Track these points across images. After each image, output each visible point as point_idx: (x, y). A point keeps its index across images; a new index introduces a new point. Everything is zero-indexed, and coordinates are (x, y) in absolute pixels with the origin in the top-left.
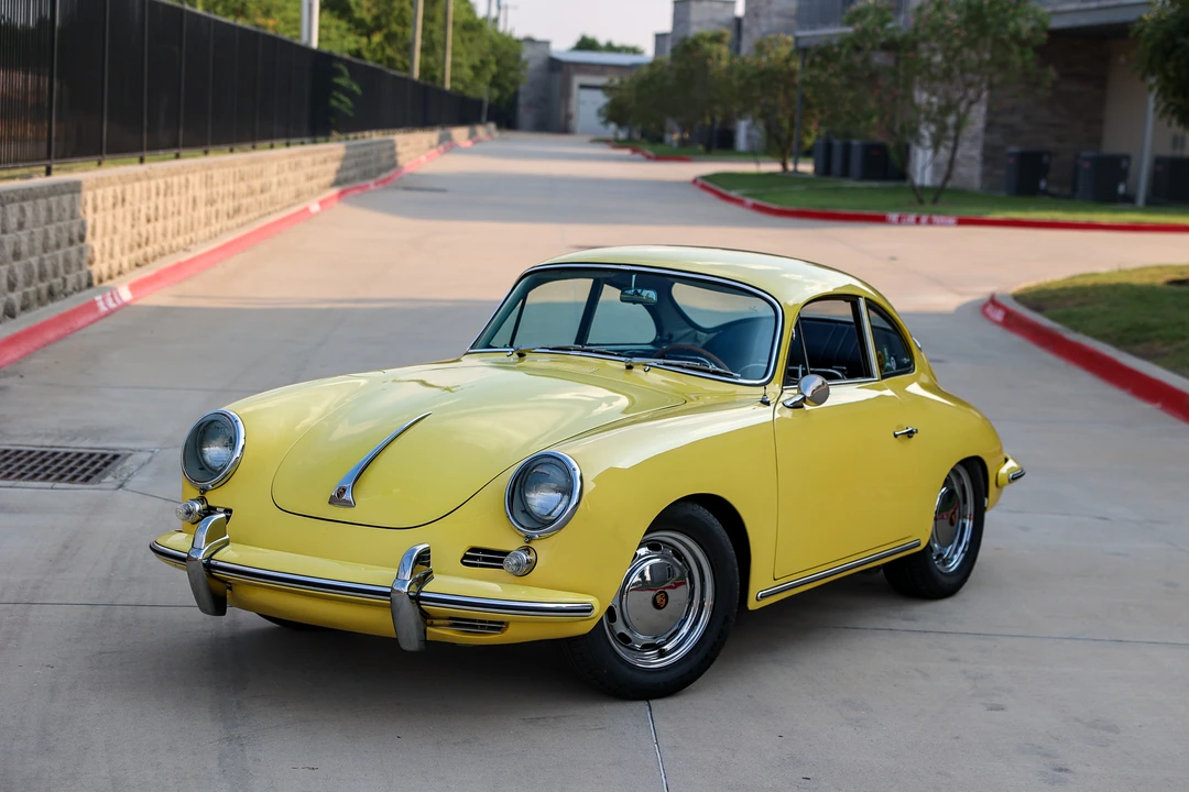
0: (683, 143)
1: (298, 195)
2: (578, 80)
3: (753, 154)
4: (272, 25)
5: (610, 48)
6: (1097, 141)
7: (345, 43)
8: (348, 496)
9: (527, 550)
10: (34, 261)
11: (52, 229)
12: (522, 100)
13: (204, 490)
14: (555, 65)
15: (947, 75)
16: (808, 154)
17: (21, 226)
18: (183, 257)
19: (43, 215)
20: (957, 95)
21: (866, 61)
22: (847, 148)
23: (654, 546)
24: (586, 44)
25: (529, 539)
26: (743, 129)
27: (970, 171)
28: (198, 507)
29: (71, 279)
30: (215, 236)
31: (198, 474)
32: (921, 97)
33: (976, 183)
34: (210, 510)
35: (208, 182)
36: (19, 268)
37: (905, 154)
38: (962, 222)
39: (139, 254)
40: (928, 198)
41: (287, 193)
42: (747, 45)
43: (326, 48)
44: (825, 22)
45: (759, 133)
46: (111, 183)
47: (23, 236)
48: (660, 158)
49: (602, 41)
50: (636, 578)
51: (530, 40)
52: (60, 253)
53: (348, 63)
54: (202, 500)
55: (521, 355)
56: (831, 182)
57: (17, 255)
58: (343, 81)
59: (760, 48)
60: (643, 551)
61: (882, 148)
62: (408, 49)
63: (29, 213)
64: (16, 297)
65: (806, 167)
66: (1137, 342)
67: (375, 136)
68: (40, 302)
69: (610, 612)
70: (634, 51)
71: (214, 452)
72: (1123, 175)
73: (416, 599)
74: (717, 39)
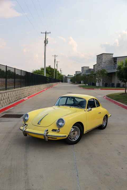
0: (77, 83)
1: (44, 89)
2: (68, 78)
3: (82, 84)
4: (42, 75)
5: (71, 75)
6: (112, 82)
7: (48, 76)
8: (39, 123)
9: (59, 129)
10: (18, 96)
11: (20, 93)
12: (63, 80)
13: (25, 122)
14: (66, 77)
15: (99, 77)
16: (87, 84)
17: (17, 93)
18: (33, 95)
19: (19, 92)
20: (100, 78)
21: (92, 76)
22: (91, 83)
23: (73, 128)
24: (69, 75)
25: (59, 128)
26: (82, 82)
27: (101, 85)
28: (24, 124)
29: (22, 97)
30: (36, 93)
31: (24, 120)
32: (97, 79)
33: (102, 86)
34: (26, 125)
35: (35, 88)
36: (17, 96)
37: (95, 83)
38: (101, 89)
39: (29, 94)
40: (98, 87)
41: (43, 88)
42: (82, 75)
43: (46, 76)
44: (88, 73)
45: (83, 82)
46: (26, 88)
47: (17, 94)
48: (75, 84)
49: (70, 75)
50: (72, 131)
51: (64, 75)
52: (21, 95)
53: (48, 77)
54: (25, 123)
55: (59, 106)
56: (89, 86)
57: (17, 95)
58: (48, 79)
59: (83, 75)
60: (72, 128)
61: (94, 83)
62: (54, 76)
63: (18, 92)
64: (17, 99)
65: (87, 85)
66: (118, 100)
67: (51, 83)
68: (19, 99)
69: (69, 135)
70: (72, 76)
71: (26, 118)
72: (114, 85)
73: (47, 135)
74: (80, 74)
